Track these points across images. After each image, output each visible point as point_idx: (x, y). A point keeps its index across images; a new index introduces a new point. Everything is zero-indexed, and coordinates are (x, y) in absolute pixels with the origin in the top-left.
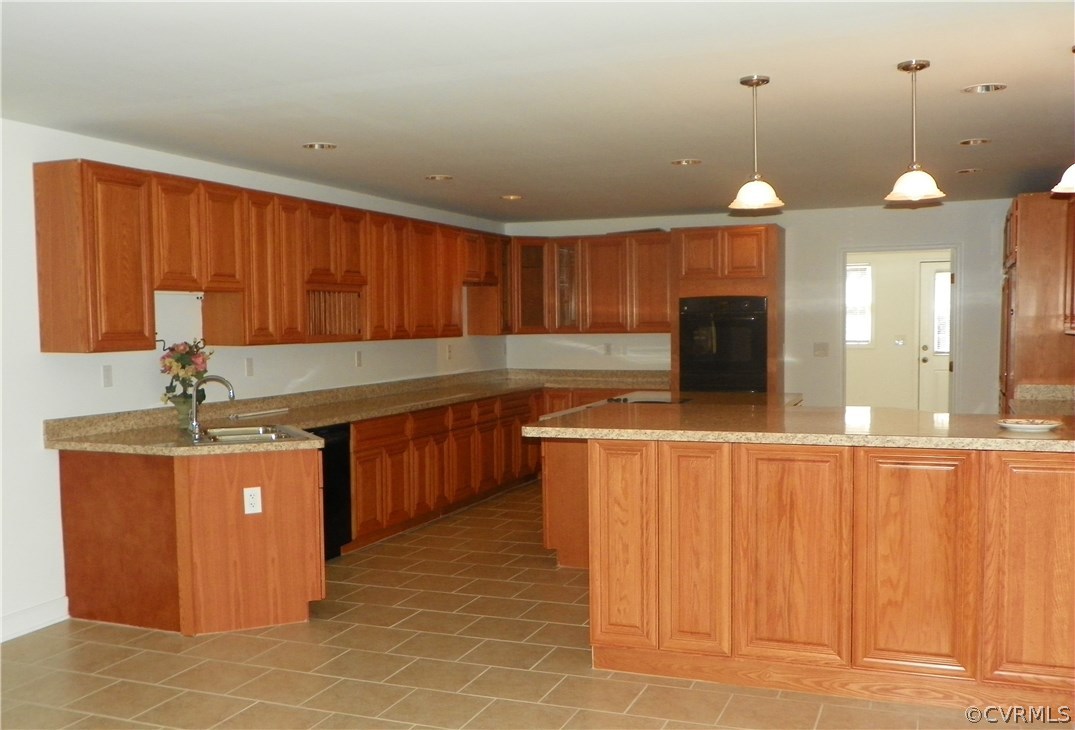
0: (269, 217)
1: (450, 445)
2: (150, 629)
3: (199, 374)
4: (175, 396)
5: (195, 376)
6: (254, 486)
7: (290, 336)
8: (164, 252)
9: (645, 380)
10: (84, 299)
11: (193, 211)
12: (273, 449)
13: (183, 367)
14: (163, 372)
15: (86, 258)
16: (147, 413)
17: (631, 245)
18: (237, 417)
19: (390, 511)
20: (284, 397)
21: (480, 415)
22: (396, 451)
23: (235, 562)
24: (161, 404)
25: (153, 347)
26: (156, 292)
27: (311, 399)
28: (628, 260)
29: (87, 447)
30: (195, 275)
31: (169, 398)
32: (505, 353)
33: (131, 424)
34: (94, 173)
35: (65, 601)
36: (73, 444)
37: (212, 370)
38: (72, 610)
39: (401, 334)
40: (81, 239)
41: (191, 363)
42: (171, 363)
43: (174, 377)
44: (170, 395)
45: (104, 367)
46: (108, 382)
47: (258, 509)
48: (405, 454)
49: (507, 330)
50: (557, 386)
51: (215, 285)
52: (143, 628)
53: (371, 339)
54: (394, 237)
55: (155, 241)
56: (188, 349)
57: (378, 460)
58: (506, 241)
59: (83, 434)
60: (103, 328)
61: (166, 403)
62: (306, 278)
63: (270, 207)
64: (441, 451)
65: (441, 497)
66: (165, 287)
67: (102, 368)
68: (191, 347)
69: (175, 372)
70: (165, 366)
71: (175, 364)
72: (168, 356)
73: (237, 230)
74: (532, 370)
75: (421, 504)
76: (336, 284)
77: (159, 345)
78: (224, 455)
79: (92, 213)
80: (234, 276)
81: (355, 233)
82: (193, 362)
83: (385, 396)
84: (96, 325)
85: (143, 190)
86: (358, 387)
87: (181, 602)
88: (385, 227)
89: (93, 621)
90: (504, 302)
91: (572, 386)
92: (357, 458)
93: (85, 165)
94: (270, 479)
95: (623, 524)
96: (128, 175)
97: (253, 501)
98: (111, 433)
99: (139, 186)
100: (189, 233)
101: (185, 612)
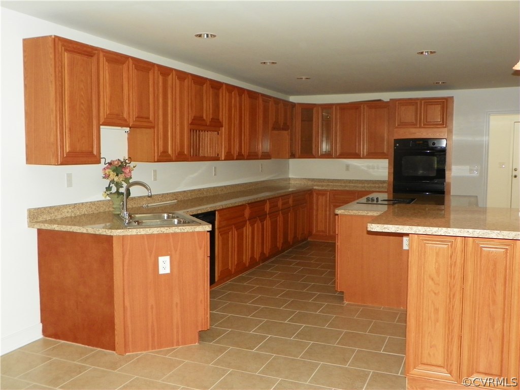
0: (170, 82)
1: (268, 223)
2: (95, 348)
3: (127, 180)
4: (111, 193)
5: (124, 181)
6: (165, 255)
7: (181, 157)
8: (107, 101)
9: (369, 185)
10: (55, 130)
11: (125, 75)
12: (179, 231)
13: (117, 175)
14: (104, 178)
15: (56, 101)
16: (93, 203)
17: (364, 108)
18: (147, 206)
19: (236, 262)
20: (174, 194)
21: (282, 205)
22: (240, 227)
23: (152, 306)
24: (103, 198)
25: (99, 162)
26: (101, 127)
27: (189, 195)
28: (362, 117)
29: (56, 227)
30: (125, 115)
31: (108, 194)
32: (289, 168)
33: (84, 211)
34: (63, 45)
35: (40, 326)
36: (46, 225)
37: (135, 177)
38: (45, 332)
39: (240, 157)
40: (54, 89)
41: (122, 172)
42: (109, 172)
43: (111, 182)
44: (108, 193)
45: (67, 174)
46: (70, 184)
47: (168, 271)
48: (244, 228)
49: (293, 156)
50: (320, 188)
51: (137, 123)
52: (90, 347)
53: (224, 160)
54: (238, 99)
55: (102, 93)
56: (120, 164)
57: (230, 233)
58: (293, 105)
59: (53, 218)
60: (67, 149)
61: (105, 197)
62: (190, 122)
63: (170, 77)
64: (263, 226)
65: (262, 253)
66: (107, 124)
67: (66, 175)
68: (122, 163)
69: (112, 178)
70: (105, 174)
71: (112, 173)
72: (107, 168)
73: (151, 89)
74: (304, 179)
75: (252, 258)
76: (206, 125)
77: (103, 161)
78: (146, 235)
79: (61, 72)
80: (149, 118)
81: (216, 96)
82: (123, 172)
83: (228, 193)
84: (62, 147)
85: (94, 59)
86: (214, 187)
87: (116, 332)
88: (233, 93)
89: (58, 340)
90: (291, 139)
91: (329, 188)
92: (219, 232)
93: (57, 39)
94: (176, 251)
95: (435, 293)
96: (85, 49)
97: (164, 265)
98: (71, 217)
99: (92, 56)
100: (123, 90)
101: (119, 339)
